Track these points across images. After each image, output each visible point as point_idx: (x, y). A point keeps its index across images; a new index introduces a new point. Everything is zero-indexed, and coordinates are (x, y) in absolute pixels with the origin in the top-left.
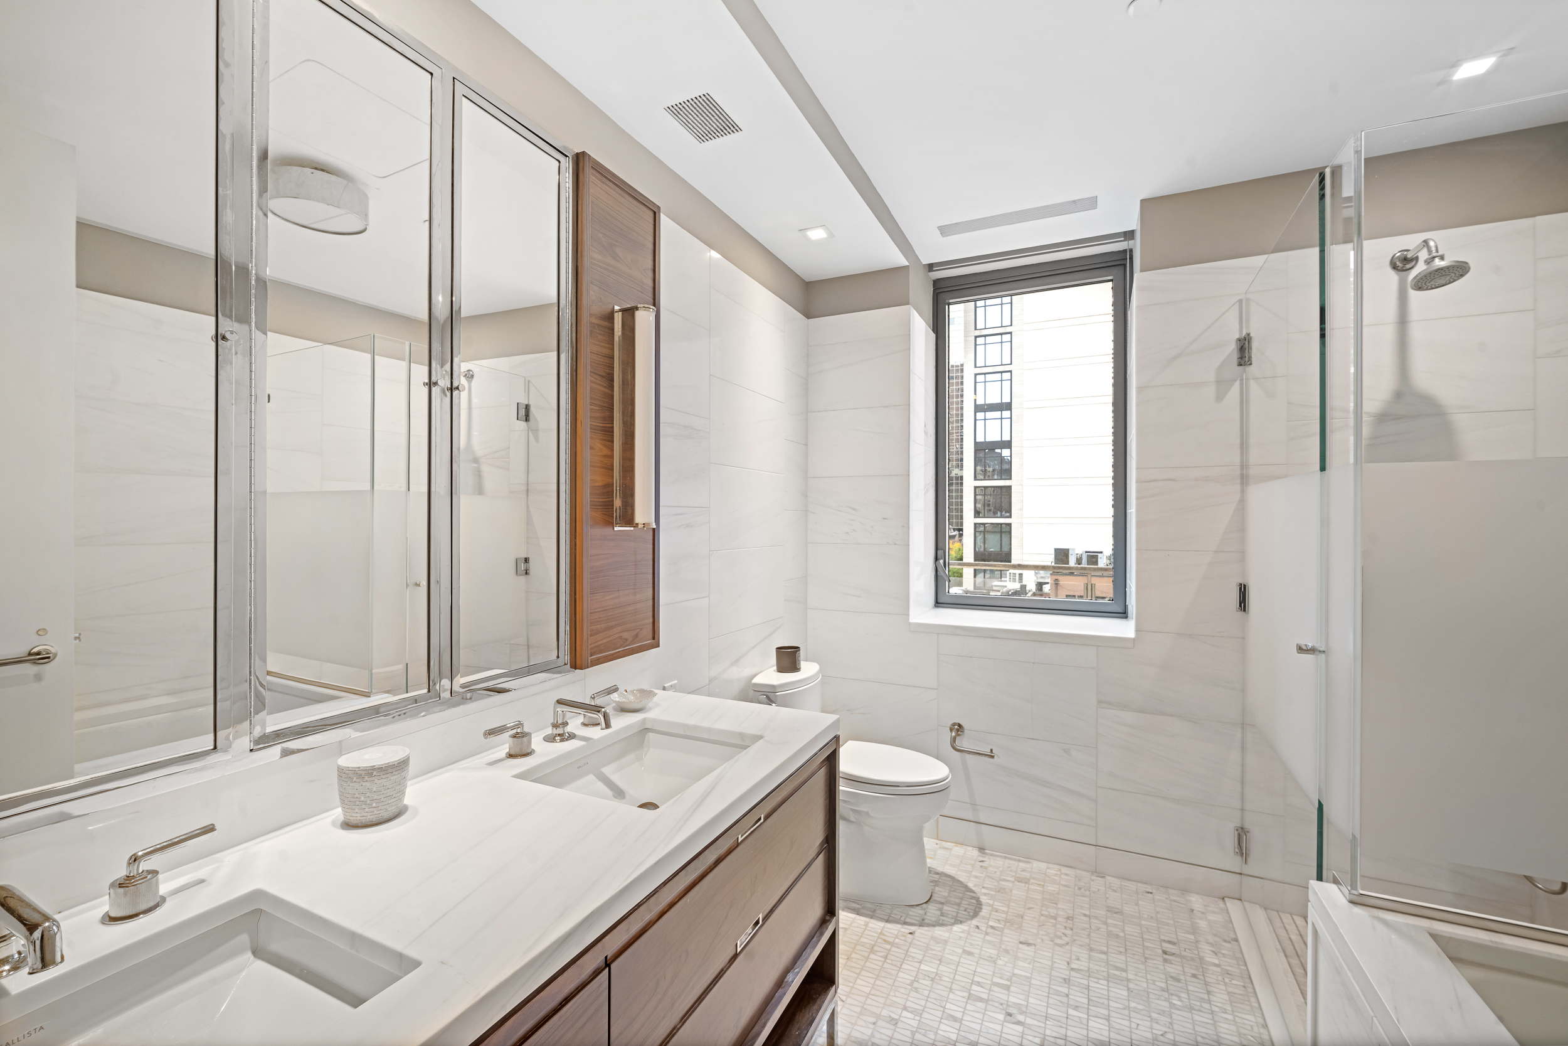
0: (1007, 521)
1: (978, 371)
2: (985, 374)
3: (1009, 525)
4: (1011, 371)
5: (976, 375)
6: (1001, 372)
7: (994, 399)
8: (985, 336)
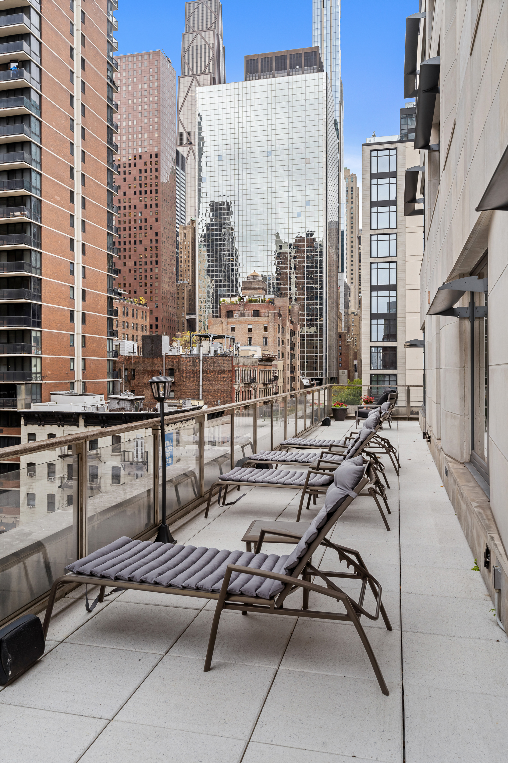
0: (394, 372)
1: (372, 260)
2: (378, 263)
3: (396, 375)
4: (396, 262)
5: (371, 263)
6: (390, 262)
7: (384, 282)
8: (378, 235)
